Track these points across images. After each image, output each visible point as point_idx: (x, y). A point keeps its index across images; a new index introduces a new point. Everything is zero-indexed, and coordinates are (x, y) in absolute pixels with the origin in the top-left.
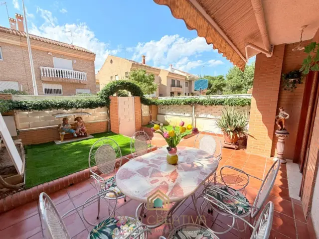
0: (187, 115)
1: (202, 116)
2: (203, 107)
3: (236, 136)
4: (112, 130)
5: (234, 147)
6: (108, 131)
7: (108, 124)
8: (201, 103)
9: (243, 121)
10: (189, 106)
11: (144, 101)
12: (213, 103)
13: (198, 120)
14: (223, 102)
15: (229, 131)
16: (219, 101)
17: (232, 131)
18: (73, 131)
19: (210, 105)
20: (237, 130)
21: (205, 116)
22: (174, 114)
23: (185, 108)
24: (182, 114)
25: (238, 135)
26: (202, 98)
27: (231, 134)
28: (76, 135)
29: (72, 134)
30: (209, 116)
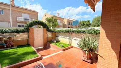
0: (68, 37)
1: (75, 38)
2: (75, 34)
3: (90, 55)
4: (30, 43)
5: (89, 61)
6: (28, 44)
7: (28, 41)
8: (73, 32)
9: (94, 44)
10: (68, 33)
11: (48, 30)
12: (79, 32)
13: (72, 40)
14: (84, 32)
15: (85, 51)
16: (82, 31)
17: (87, 51)
18: (5, 44)
19: (77, 33)
20: (91, 50)
21: (76, 39)
22: (62, 37)
23: (67, 34)
24: (65, 37)
25: (91, 54)
26: (74, 29)
27: (87, 52)
28: (5, 46)
29: (4, 46)
30: (78, 39)
